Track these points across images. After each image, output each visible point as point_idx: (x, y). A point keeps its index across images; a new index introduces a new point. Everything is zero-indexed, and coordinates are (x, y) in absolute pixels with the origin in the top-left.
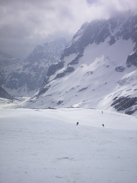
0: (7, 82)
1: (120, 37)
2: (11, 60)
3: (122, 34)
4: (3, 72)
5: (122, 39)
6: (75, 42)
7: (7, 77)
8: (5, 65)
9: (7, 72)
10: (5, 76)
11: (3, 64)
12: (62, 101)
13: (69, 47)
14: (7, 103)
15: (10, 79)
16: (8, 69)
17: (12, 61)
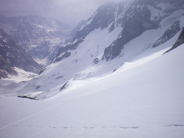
0: (50, 54)
1: (120, 24)
2: (65, 31)
3: (122, 22)
4: (49, 44)
5: (120, 26)
6: (87, 25)
7: (51, 49)
8: (58, 36)
9: (52, 45)
10: (50, 49)
11: (56, 35)
12: (40, 86)
13: (80, 30)
14: (28, 77)
15: (54, 52)
16: (54, 41)
17: (66, 33)
